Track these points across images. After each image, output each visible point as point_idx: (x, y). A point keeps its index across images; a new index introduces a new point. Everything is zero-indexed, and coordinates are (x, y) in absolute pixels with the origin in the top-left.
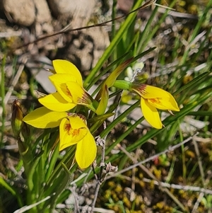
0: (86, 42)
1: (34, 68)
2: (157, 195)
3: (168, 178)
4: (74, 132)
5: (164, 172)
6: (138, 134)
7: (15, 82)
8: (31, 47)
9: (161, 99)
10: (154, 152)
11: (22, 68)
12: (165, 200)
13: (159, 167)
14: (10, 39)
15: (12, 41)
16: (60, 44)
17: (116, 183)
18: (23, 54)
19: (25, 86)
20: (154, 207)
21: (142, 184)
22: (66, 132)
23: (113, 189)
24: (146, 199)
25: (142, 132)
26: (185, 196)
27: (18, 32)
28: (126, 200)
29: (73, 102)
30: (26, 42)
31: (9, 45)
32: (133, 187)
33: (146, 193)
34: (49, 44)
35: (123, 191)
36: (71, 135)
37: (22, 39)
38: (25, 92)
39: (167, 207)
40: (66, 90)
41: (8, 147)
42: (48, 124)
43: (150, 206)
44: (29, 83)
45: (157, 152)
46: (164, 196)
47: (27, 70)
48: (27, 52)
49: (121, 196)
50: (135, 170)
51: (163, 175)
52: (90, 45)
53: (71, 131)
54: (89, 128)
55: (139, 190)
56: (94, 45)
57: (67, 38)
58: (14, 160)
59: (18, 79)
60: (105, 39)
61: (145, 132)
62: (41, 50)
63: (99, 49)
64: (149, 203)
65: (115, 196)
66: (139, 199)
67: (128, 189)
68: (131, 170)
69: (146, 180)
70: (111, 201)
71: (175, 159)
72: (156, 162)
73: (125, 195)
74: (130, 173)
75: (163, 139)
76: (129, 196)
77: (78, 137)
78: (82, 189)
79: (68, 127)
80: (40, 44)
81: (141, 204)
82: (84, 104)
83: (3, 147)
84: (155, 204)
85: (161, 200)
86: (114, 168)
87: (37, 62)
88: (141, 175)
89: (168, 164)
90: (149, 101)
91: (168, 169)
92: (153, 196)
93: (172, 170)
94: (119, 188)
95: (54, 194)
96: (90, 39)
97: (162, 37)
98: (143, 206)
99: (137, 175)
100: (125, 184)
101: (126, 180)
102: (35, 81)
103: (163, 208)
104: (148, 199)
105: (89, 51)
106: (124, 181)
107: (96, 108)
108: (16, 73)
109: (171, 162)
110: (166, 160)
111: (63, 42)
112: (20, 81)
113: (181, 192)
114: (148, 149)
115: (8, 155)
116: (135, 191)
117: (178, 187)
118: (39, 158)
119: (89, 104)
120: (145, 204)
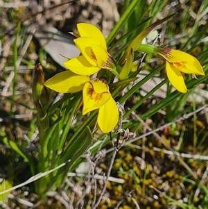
0: (95, 13)
1: (42, 38)
2: (166, 164)
3: (178, 148)
4: (97, 97)
5: (174, 141)
6: (147, 104)
7: (24, 52)
8: (39, 17)
9: (186, 63)
10: (163, 122)
11: (30, 38)
12: (175, 169)
13: (168, 136)
14: (17, 9)
15: (21, 11)
16: (68, 15)
17: (126, 152)
18: (31, 24)
19: (33, 56)
20: (164, 176)
21: (152, 153)
22: (89, 96)
23: (124, 158)
24: (155, 168)
25: (151, 102)
26: (194, 165)
27: (25, 2)
28: (136, 168)
29: (97, 66)
30: (34, 12)
31: (17, 15)
32: (143, 155)
33: (157, 162)
34: (57, 14)
35: (133, 160)
36: (94, 100)
37: (29, 9)
38: (34, 62)
39: (177, 176)
40: (91, 54)
41: (18, 117)
42: (70, 89)
43: (160, 175)
44: (37, 53)
45: (167, 122)
46: (174, 165)
47: (35, 40)
48: (35, 22)
49: (131, 165)
50: (144, 139)
51: (172, 145)
52: (99, 16)
53: (94, 95)
54: (111, 93)
55: (149, 159)
56: (103, 16)
57: (75, 9)
58: (24, 129)
59: (26, 49)
60: (113, 10)
61: (154, 102)
62: (48, 21)
63: (107, 20)
64: (158, 172)
65: (125, 165)
66: (149, 168)
67: (138, 158)
68: (141, 139)
69: (155, 149)
70: (121, 169)
71: (184, 128)
72: (166, 131)
73: (135, 164)
74: (140, 142)
75: (173, 108)
76: (139, 165)
77: (101, 102)
78: (97, 156)
79: (91, 91)
80: (48, 15)
81: (150, 172)
82: (108, 68)
83: (12, 116)
84: (165, 173)
85: (171, 169)
86: (131, 134)
87: (46, 33)
88: (151, 145)
89: (177, 133)
90: (174, 65)
91: (177, 138)
92: (163, 164)
93: (181, 139)
94: (129, 157)
95: (70, 161)
96: (98, 9)
97: (169, 8)
98: (153, 175)
99: (147, 144)
100: (135, 153)
101: (137, 149)
102: (44, 51)
103: (173, 177)
104: (158, 168)
105: (97, 21)
106: (135, 150)
107: (119, 72)
108: (24, 43)
109: (180, 131)
110: (175, 129)
111: (71, 13)
112: (28, 51)
113: (191, 161)
114: (157, 119)
115: (18, 124)
116: (145, 160)
117: (188, 156)
118: (56, 124)
119: (113, 68)
120: (155, 173)
